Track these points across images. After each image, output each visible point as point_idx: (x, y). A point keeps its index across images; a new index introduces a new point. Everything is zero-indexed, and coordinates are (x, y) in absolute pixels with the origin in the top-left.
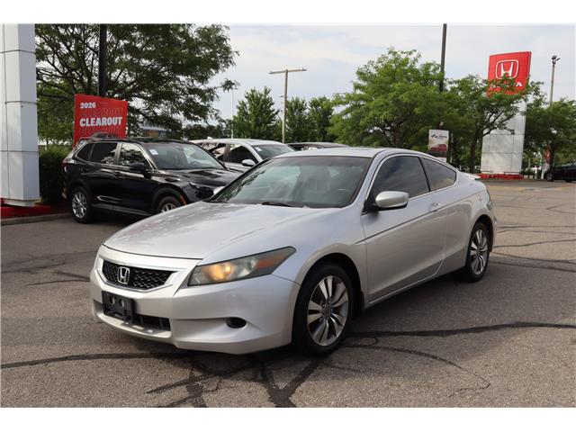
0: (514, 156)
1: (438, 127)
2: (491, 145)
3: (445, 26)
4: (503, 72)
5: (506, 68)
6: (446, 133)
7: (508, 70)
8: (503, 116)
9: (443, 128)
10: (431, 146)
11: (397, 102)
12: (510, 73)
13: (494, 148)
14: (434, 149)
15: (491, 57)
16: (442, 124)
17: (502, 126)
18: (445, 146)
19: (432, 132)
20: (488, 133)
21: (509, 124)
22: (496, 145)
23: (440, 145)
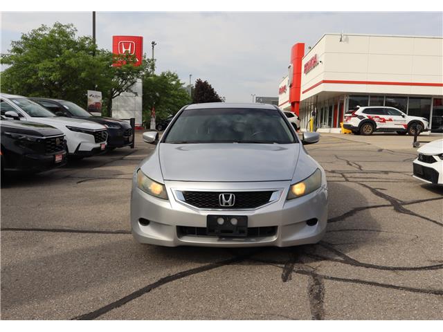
0: (137, 113)
1: (94, 89)
2: (119, 104)
3: (94, 13)
4: (124, 50)
5: (127, 47)
6: (100, 94)
7: (128, 48)
8: (129, 83)
9: (97, 90)
10: (90, 103)
11: (62, 66)
12: (129, 50)
13: (123, 107)
14: (92, 106)
15: (114, 37)
16: (96, 86)
17: (128, 89)
18: (99, 103)
19: (90, 92)
20: (119, 95)
21: (133, 88)
22: (123, 104)
23: (96, 103)
